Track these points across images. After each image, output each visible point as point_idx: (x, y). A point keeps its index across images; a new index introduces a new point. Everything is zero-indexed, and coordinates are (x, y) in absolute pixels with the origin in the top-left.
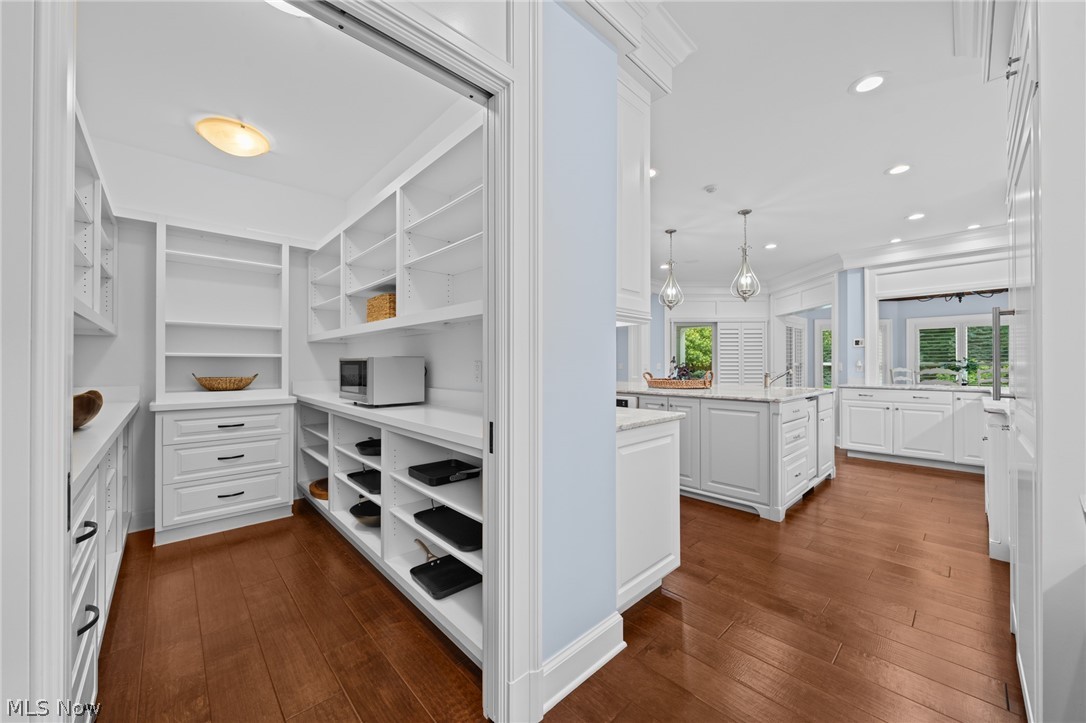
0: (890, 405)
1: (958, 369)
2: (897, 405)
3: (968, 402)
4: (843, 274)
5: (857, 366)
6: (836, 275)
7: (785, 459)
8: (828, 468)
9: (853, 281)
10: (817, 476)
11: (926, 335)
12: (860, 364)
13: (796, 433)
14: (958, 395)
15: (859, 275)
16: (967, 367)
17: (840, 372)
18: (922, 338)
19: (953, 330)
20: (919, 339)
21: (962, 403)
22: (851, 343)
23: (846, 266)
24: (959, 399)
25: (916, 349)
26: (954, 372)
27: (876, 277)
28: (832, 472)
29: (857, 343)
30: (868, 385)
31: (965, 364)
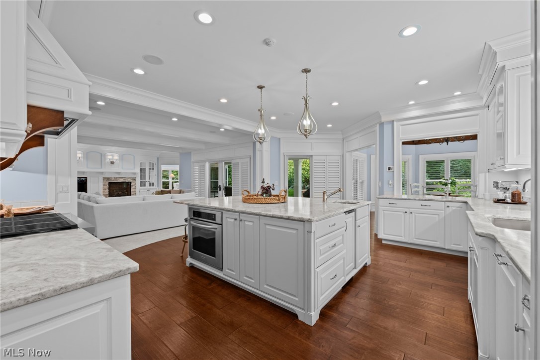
0: (407, 210)
1: (446, 184)
2: (411, 210)
3: (454, 208)
4: (382, 125)
5: (389, 184)
6: (378, 125)
7: (318, 270)
8: (365, 258)
9: (387, 129)
10: (355, 268)
11: (430, 164)
12: (391, 182)
13: (332, 243)
14: (448, 204)
15: (390, 126)
16: (451, 183)
17: (379, 187)
18: (428, 166)
19: (443, 162)
20: (425, 167)
21: (450, 209)
22: (386, 169)
23: (383, 120)
24: (448, 207)
25: (424, 172)
26: (444, 187)
27: (401, 127)
28: (368, 261)
29: (389, 169)
30: (395, 197)
31: (450, 181)
